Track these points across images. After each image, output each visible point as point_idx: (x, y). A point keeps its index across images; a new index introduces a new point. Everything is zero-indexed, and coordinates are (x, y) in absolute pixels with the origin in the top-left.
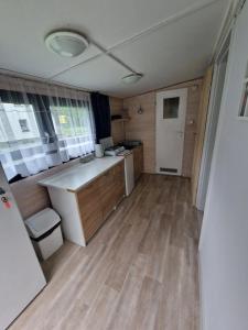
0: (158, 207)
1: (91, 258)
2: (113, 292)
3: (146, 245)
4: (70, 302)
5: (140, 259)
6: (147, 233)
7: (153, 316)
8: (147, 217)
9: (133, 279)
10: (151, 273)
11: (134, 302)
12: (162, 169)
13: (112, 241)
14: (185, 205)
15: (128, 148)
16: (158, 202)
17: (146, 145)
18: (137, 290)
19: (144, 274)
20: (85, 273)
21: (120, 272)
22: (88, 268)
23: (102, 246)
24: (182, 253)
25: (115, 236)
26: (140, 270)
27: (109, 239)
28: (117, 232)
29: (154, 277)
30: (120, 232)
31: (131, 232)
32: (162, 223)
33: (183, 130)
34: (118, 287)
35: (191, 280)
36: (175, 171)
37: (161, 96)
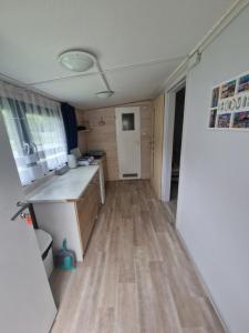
0: (135, 206)
1: (94, 268)
2: (130, 286)
3: (139, 239)
4: (93, 314)
5: (139, 251)
6: (134, 229)
7: (169, 287)
8: (129, 217)
9: (141, 268)
10: (153, 257)
11: (150, 284)
12: (125, 176)
13: (107, 246)
14: (153, 200)
15: (97, 157)
16: (132, 202)
17: (109, 154)
18: (148, 275)
19: (148, 260)
20: (95, 283)
21: (127, 267)
22: (96, 278)
23: (100, 254)
24: (167, 235)
25: (108, 241)
26: (143, 260)
27: (103, 246)
28: (109, 237)
29: (155, 260)
30: (112, 236)
31: (122, 233)
32: (143, 219)
33: (139, 140)
34: (132, 280)
35: (180, 251)
36: (136, 175)
37: (119, 112)
